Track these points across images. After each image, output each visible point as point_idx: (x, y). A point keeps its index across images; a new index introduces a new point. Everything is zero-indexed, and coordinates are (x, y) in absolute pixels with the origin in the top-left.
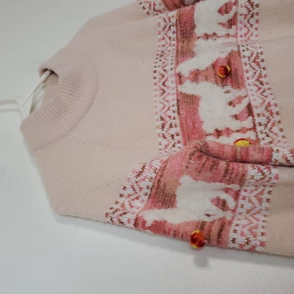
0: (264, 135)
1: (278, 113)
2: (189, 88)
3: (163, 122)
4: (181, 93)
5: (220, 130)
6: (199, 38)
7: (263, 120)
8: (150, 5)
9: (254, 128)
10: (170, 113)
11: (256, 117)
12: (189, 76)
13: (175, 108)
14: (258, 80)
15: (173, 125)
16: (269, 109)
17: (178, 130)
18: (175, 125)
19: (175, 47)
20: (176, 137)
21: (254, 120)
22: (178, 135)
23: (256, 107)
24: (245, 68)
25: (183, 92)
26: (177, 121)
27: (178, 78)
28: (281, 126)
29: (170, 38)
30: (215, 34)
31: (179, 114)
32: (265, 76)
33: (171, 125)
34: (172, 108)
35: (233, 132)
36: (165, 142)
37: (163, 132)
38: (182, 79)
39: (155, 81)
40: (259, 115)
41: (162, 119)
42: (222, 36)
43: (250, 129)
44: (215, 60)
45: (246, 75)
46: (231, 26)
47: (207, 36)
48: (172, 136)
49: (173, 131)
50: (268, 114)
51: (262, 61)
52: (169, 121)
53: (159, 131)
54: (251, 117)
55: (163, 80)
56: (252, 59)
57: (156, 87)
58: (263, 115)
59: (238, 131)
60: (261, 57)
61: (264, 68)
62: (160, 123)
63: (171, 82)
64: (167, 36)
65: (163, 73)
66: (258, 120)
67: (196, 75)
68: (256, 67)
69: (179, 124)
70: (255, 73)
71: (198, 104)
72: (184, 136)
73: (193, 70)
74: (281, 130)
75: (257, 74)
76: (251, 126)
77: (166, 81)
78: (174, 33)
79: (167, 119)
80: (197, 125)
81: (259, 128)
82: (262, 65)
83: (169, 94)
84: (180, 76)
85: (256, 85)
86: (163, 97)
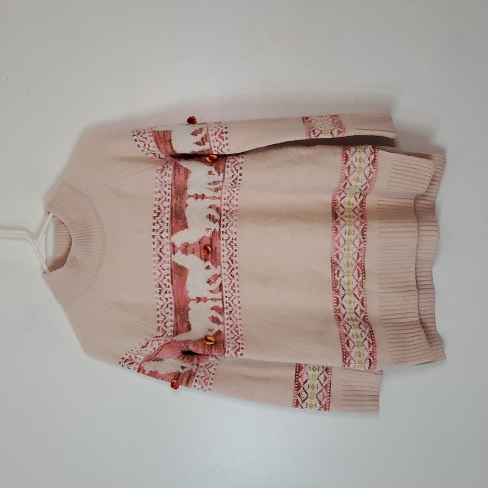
0: (228, 305)
1: (238, 292)
2: (180, 259)
3: (160, 289)
4: (174, 262)
5: (200, 297)
6: (190, 196)
7: (229, 295)
8: (145, 145)
9: (222, 299)
10: (165, 281)
11: (224, 293)
12: (181, 247)
13: (169, 278)
14: (230, 258)
15: (168, 292)
16: (233, 288)
17: (171, 295)
18: (169, 292)
19: (169, 203)
20: (169, 300)
21: (222, 295)
22: (171, 298)
23: (225, 287)
24: (222, 248)
25: (176, 262)
26: (170, 289)
27: (172, 248)
28: (239, 299)
29: (165, 192)
30: (203, 195)
31: (172, 283)
32: (236, 256)
33: (166, 291)
34: (167, 277)
35: (208, 299)
36: (161, 303)
37: (160, 296)
38: (175, 248)
39: (154, 246)
40: (226, 292)
41: (160, 286)
42: (210, 198)
43: (220, 299)
44: (201, 237)
45: (223, 253)
46: (217, 191)
47: (197, 197)
48: (167, 299)
49: (167, 296)
50: (232, 291)
51: (235, 245)
52: (165, 289)
53: (158, 295)
54: (221, 293)
55: (160, 247)
56: (228, 242)
57: (154, 253)
58: (229, 292)
59: (212, 299)
60: (235, 242)
61: (236, 250)
62: (158, 289)
63: (167, 250)
64: (163, 190)
65: (161, 239)
66: (225, 294)
67: (186, 247)
68: (230, 249)
69: (172, 292)
70: (229, 253)
71: (186, 277)
72: (175, 300)
73: (184, 243)
74: (239, 302)
75: (230, 254)
76: (221, 297)
77: (163, 248)
78: (169, 189)
79: (163, 286)
80: (184, 294)
81: (225, 299)
82: (235, 248)
83: (165, 262)
84: (173, 245)
85: (229, 263)
86: (160, 264)
